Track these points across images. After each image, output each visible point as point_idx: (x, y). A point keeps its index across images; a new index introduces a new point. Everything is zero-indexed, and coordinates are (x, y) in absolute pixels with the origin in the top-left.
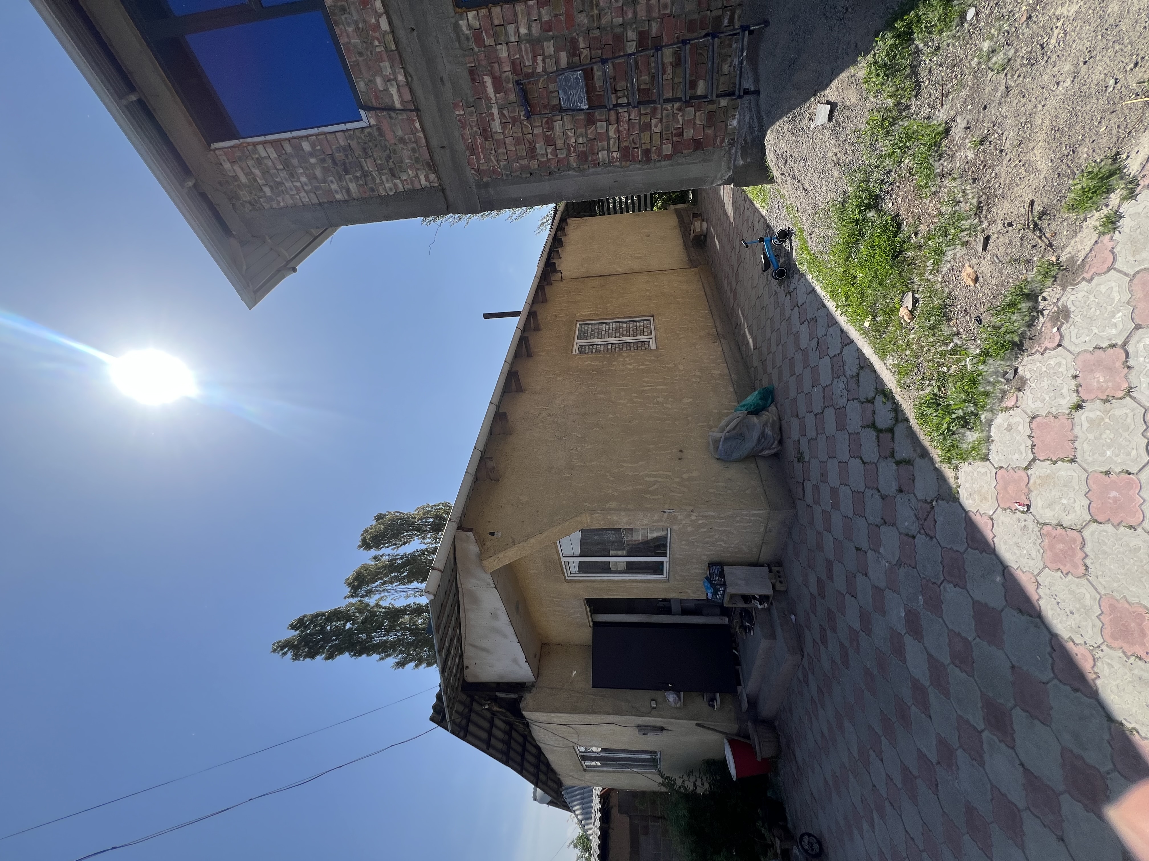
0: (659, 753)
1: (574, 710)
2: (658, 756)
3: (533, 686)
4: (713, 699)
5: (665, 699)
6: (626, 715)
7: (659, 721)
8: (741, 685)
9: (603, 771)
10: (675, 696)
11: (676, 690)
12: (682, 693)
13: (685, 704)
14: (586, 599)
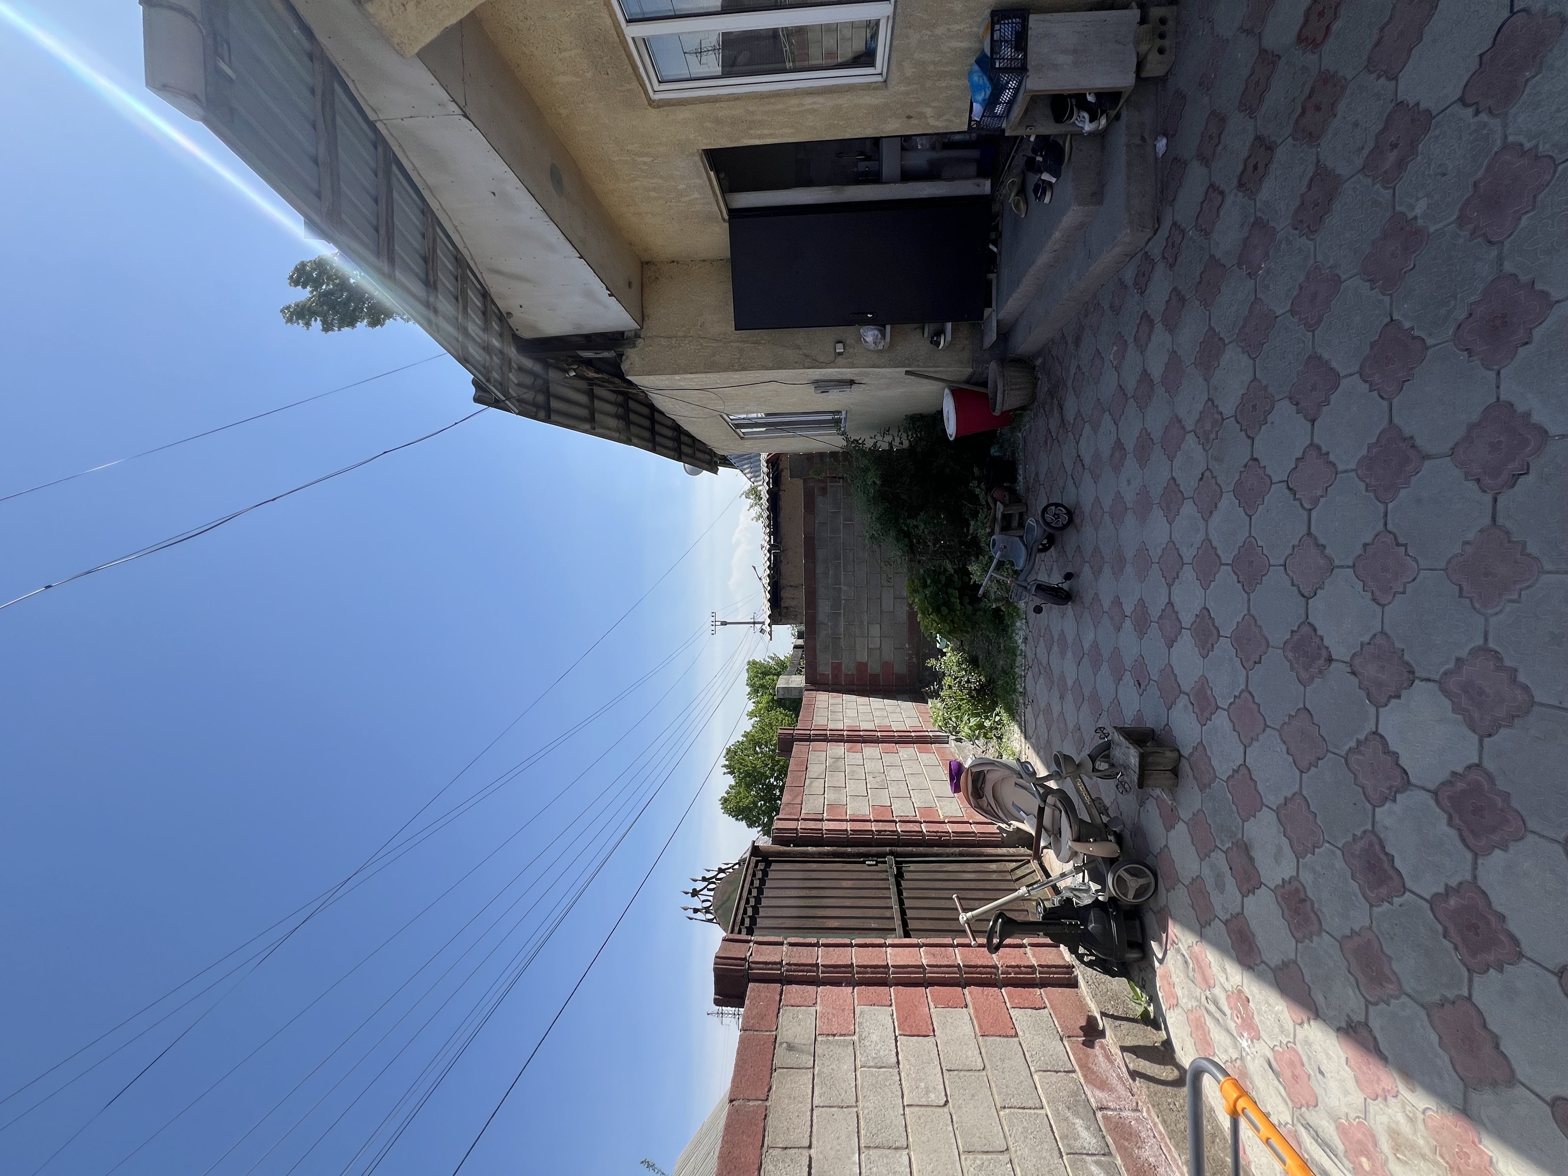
0: (844, 413)
1: (711, 367)
2: (843, 416)
3: (637, 336)
4: (940, 333)
5: (859, 338)
6: (795, 368)
7: (847, 373)
8: (990, 306)
9: (767, 438)
10: (876, 332)
11: (879, 323)
12: (888, 327)
13: (891, 345)
14: (704, 150)
